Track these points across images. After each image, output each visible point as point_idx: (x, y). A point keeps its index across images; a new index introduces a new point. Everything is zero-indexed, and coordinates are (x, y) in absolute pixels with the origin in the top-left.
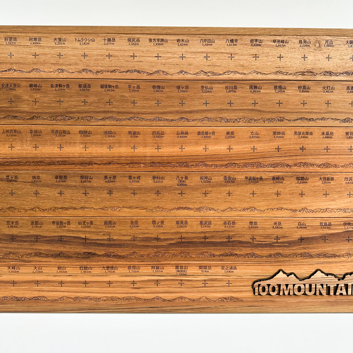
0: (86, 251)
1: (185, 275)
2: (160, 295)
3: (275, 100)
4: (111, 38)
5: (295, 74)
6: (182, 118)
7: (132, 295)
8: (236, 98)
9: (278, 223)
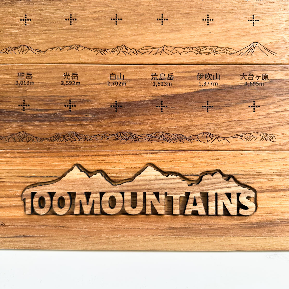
9: (71, 74)
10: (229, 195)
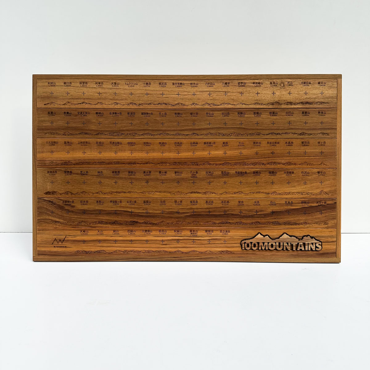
0: (132, 220)
1: (197, 236)
2: (180, 249)
3: (254, 121)
4: (148, 83)
5: (268, 104)
6: (194, 133)
7: (161, 249)
8: (229, 120)
9: (257, 202)
10: (312, 244)
